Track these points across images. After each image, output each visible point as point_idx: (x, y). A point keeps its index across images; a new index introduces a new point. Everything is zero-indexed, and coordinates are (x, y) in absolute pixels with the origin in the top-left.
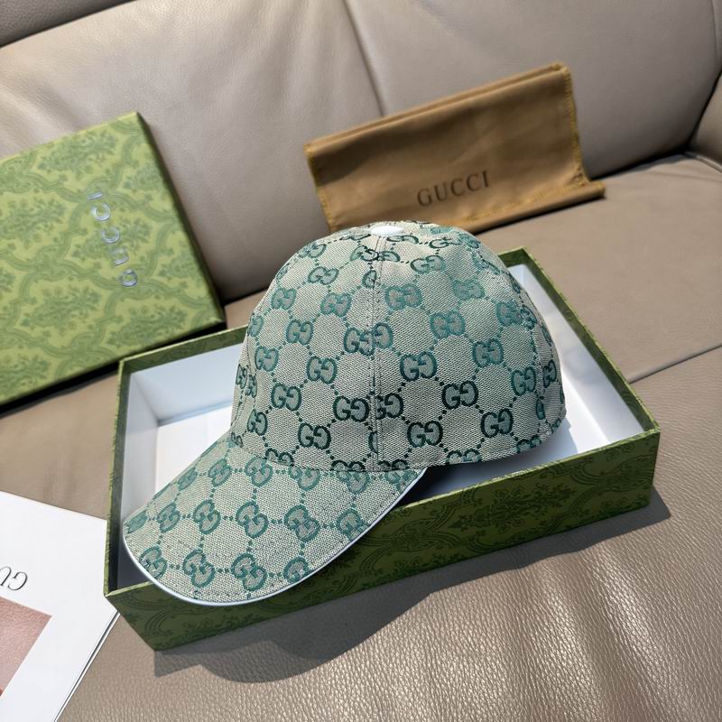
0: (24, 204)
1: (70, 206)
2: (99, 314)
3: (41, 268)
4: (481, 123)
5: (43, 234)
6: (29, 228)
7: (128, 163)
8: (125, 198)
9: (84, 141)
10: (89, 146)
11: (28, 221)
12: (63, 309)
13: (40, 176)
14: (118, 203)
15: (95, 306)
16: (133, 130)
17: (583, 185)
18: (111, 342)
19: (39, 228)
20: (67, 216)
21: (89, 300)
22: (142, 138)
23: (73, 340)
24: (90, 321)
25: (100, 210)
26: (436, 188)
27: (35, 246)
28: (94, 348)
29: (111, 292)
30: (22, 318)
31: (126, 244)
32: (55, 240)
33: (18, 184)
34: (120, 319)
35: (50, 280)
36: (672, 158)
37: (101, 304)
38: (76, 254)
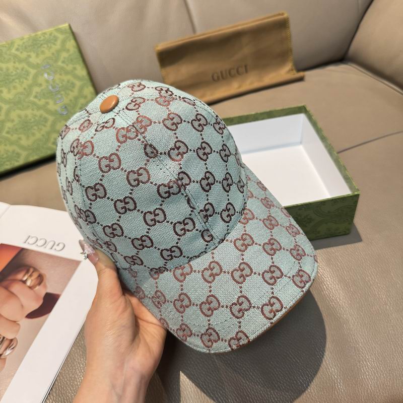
0: (8, 69)
1: (33, 72)
2: (48, 129)
3: (16, 103)
5: (17, 85)
6: (10, 82)
7: (64, 50)
8: (62, 68)
10: (43, 40)
11: (10, 79)
12: (29, 126)
13: (17, 55)
14: (59, 71)
15: (46, 124)
16: (67, 33)
19: (16, 82)
20: (31, 77)
21: (43, 121)
22: (71, 37)
23: (34, 142)
24: (43, 132)
25: (49, 74)
26: (221, 73)
27: (13, 92)
28: (45, 146)
29: (54, 117)
30: (6, 129)
31: (63, 93)
32: (25, 89)
33: (4, 58)
35: (22, 110)
37: (49, 123)
38: (36, 97)
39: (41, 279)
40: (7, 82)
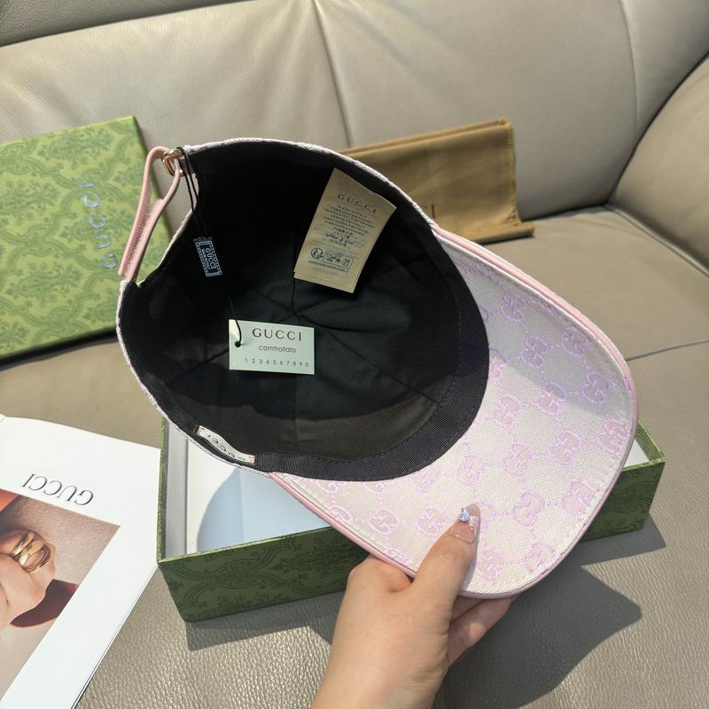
0: (21, 185)
1: (64, 192)
2: (79, 290)
3: (31, 244)
4: (434, 163)
5: (35, 213)
6: (23, 207)
7: (121, 159)
8: (114, 190)
9: (82, 136)
10: (87, 140)
11: (24, 201)
12: (47, 283)
13: (39, 162)
14: (108, 194)
15: (76, 283)
16: (129, 131)
17: (516, 225)
18: (87, 317)
19: (33, 208)
20: (60, 200)
21: (71, 277)
22: (135, 139)
23: (52, 312)
24: (70, 296)
25: (90, 198)
27: (27, 223)
28: (71, 321)
29: (92, 272)
30: (7, 287)
31: (110, 231)
32: (46, 220)
33: (18, 167)
34: (97, 297)
35: (37, 255)
36: (595, 209)
37: (83, 282)
38: (64, 235)
39: (46, 554)
40: (18, 206)
